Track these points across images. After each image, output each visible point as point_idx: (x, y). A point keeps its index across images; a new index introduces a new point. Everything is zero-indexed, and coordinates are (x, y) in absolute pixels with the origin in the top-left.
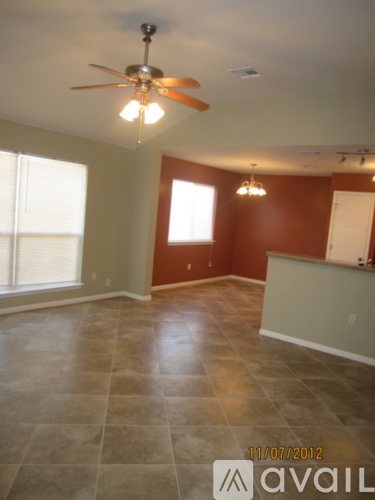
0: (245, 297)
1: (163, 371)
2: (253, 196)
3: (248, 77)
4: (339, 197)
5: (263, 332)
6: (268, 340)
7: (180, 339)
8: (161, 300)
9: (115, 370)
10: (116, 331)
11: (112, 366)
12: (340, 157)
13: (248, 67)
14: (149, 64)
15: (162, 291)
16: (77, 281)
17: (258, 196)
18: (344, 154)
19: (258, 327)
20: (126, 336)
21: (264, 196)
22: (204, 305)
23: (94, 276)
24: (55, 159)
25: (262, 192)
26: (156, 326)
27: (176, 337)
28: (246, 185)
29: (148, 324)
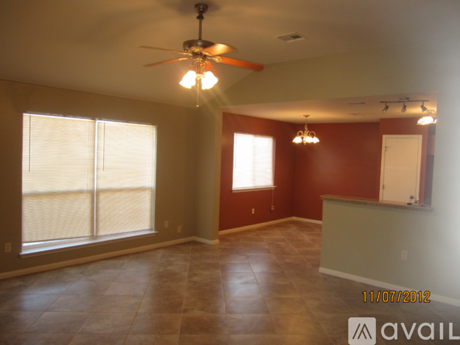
0: (305, 237)
1: (229, 311)
2: (307, 144)
3: (293, 40)
4: (388, 140)
5: (322, 270)
6: (327, 277)
7: (245, 280)
8: (228, 243)
9: (185, 311)
10: (186, 274)
11: (183, 307)
12: (383, 106)
13: (293, 33)
14: (203, 39)
15: (229, 235)
16: (151, 229)
17: (312, 143)
18: (386, 102)
19: (318, 266)
20: (195, 279)
21: (317, 143)
22: (267, 247)
23: (166, 224)
24: (128, 122)
25: (315, 140)
26: (224, 268)
27: (240, 278)
28: (300, 134)
29: (216, 266)
